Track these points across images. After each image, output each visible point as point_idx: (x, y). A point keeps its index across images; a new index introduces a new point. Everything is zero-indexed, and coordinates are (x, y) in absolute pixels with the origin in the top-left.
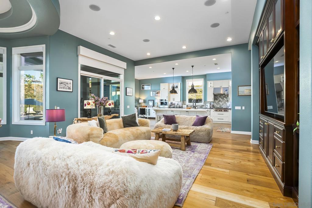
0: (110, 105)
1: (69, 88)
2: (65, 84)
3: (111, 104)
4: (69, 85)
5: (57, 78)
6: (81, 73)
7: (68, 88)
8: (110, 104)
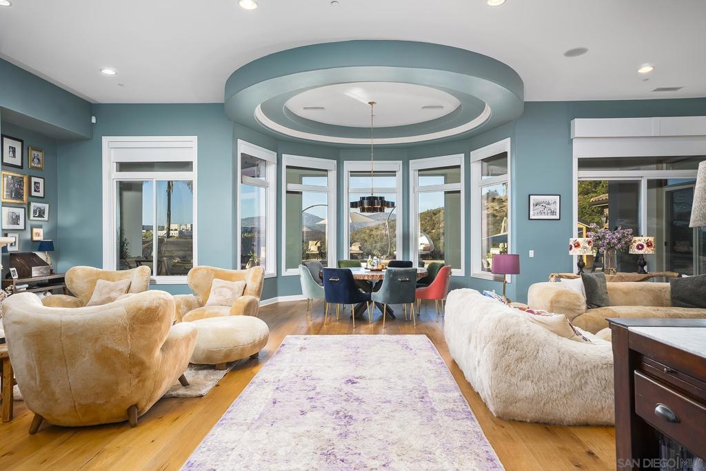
0: (640, 247)
1: (553, 213)
2: (544, 205)
3: (645, 245)
4: (552, 207)
5: (529, 196)
6: (578, 175)
7: (550, 211)
8: (642, 246)
